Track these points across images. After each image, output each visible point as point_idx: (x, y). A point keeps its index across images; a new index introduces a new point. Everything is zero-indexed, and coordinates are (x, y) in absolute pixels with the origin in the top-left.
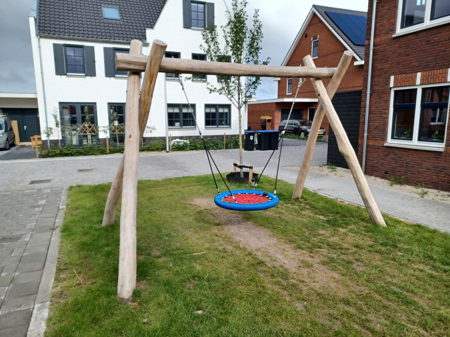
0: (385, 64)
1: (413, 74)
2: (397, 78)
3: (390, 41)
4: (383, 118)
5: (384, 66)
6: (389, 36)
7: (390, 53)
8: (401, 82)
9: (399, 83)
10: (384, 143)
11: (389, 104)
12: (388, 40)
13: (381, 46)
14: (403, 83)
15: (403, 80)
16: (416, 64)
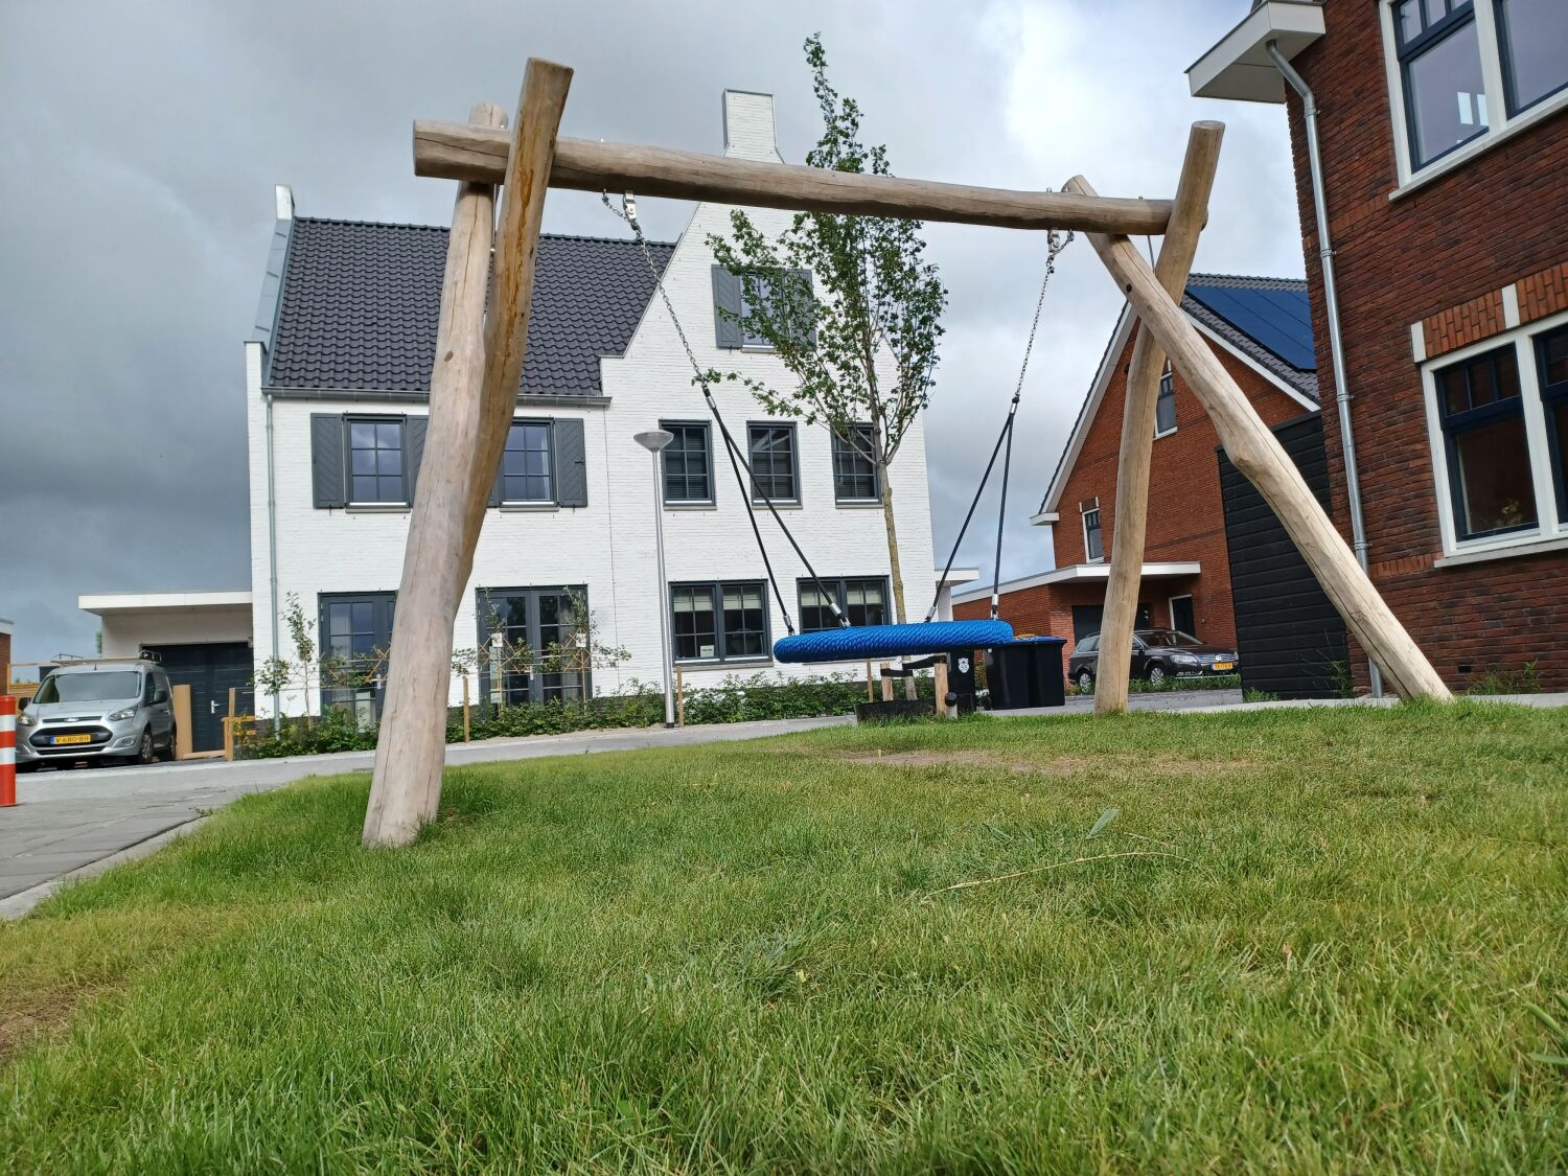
0: (1381, 292)
1: (1489, 296)
2: (1435, 327)
3: (1383, 219)
4: (1412, 474)
5: (1380, 301)
6: (1378, 203)
7: (1392, 255)
8: (1452, 335)
9: (1445, 340)
10: (1433, 559)
11: (1426, 421)
12: (1377, 215)
13: (1359, 241)
14: (1460, 335)
15: (1458, 327)
16: (1491, 261)
